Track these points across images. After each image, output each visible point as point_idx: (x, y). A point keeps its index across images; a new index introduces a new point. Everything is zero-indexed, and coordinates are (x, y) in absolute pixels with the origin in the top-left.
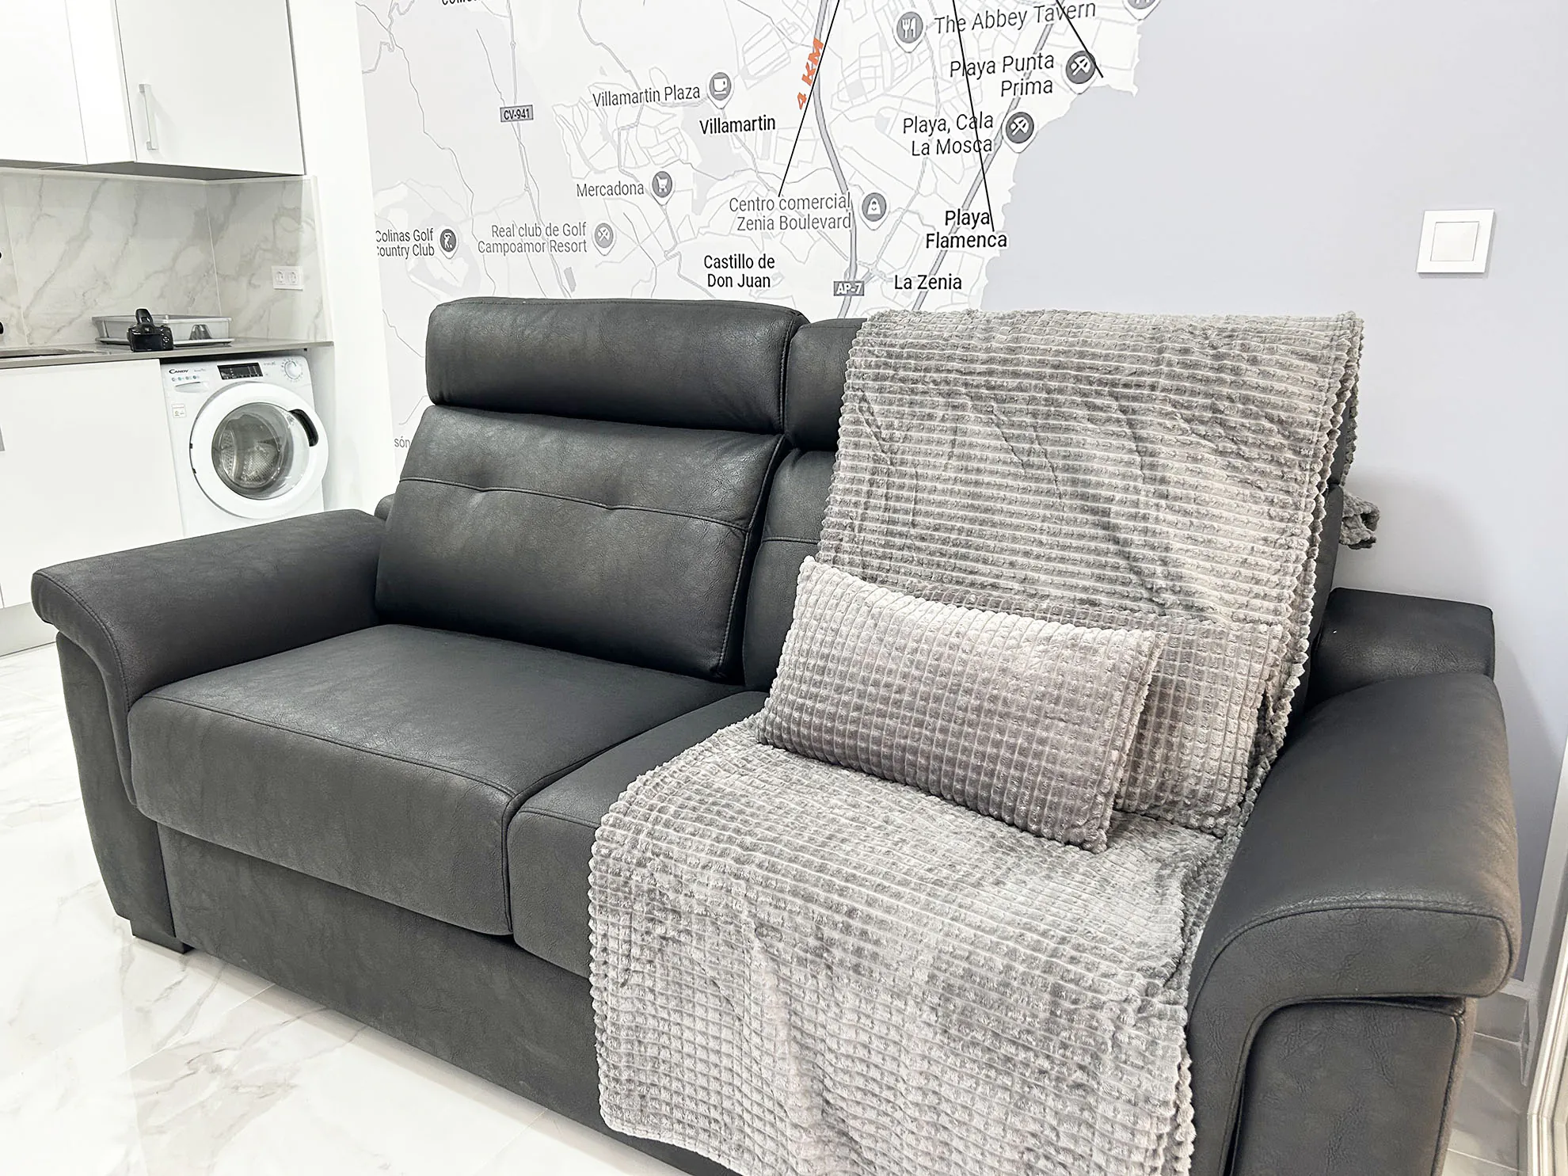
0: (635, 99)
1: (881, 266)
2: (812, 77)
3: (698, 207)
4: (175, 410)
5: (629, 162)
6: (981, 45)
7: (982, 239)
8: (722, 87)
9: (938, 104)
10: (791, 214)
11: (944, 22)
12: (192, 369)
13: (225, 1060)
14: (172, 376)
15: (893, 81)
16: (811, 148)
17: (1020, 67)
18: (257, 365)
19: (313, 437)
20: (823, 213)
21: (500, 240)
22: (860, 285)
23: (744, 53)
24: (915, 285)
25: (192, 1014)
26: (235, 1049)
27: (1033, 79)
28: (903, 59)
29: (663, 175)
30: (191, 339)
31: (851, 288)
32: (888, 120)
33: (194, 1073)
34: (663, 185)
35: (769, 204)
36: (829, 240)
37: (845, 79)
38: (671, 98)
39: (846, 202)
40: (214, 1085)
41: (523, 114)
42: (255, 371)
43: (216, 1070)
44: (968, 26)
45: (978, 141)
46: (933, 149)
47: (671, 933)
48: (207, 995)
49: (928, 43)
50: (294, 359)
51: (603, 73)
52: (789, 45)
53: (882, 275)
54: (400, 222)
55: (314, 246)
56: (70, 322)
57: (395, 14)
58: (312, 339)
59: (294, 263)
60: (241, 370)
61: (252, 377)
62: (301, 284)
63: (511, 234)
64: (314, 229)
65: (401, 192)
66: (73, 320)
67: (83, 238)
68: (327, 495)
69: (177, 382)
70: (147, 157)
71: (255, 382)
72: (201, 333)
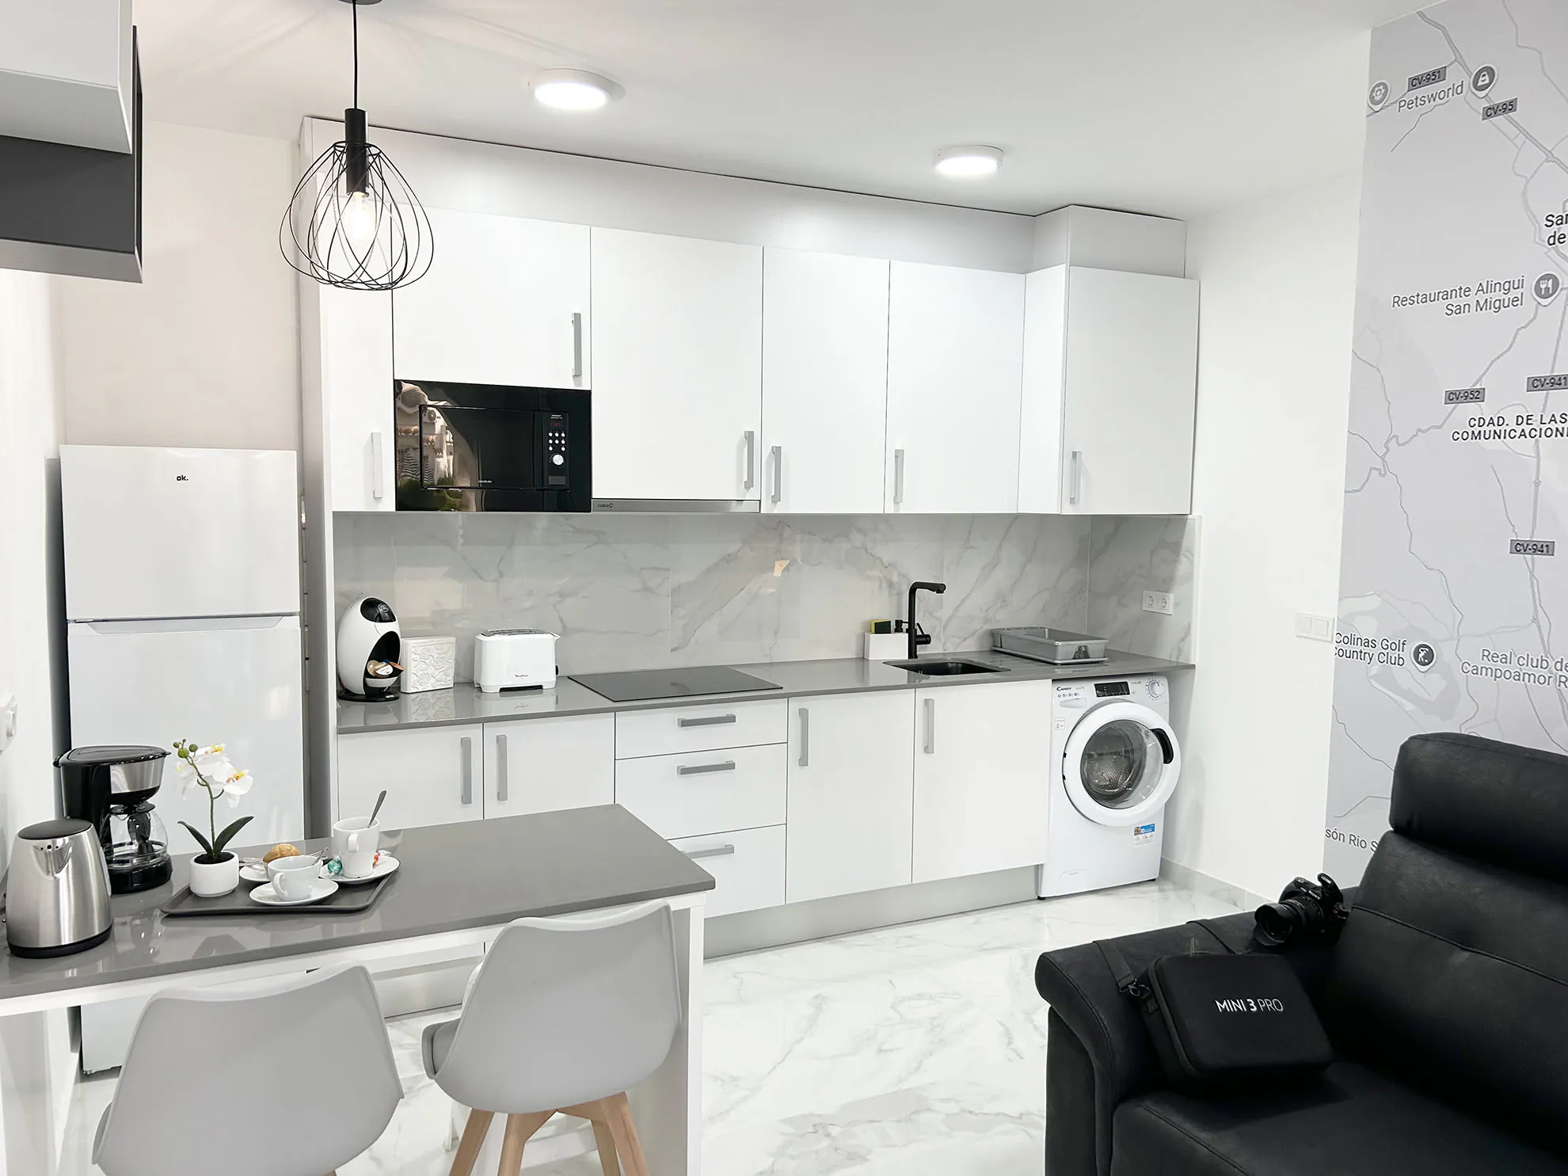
4: (1058, 722)
12: (1074, 687)
14: (1060, 693)
18: (1127, 684)
19: (1168, 756)
21: (1491, 665)
41: (1543, 549)
50: (1157, 679)
54: (1367, 630)
55: (1189, 578)
56: (974, 633)
57: (1393, 444)
58: (1174, 659)
59: (1167, 591)
60: (1113, 689)
61: (1121, 694)
62: (1170, 610)
63: (1505, 659)
64: (1192, 563)
65: (1373, 602)
66: (976, 631)
67: (994, 563)
68: (1170, 807)
69: (1062, 699)
70: (1069, 510)
71: (1123, 700)
72: (1083, 653)
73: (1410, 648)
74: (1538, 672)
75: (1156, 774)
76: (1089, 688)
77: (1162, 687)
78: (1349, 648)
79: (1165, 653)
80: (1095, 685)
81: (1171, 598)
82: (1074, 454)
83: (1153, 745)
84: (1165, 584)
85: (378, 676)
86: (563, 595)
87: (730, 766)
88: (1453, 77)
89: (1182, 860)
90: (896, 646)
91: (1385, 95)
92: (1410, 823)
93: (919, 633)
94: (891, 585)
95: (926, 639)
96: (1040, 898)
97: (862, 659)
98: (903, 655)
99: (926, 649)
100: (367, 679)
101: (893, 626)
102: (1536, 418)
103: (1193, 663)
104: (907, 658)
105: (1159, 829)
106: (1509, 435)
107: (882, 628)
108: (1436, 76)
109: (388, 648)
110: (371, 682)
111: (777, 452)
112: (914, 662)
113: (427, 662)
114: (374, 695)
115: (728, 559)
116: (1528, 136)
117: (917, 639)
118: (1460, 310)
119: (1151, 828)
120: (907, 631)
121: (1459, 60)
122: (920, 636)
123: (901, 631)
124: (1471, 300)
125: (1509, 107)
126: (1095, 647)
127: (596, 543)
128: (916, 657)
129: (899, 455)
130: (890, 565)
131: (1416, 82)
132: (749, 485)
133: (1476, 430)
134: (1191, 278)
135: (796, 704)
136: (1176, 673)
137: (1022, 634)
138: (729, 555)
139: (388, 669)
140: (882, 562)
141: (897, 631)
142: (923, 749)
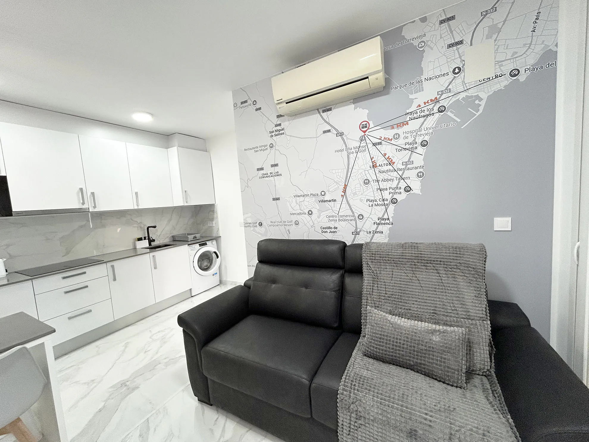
0: (304, 196)
1: (363, 229)
2: (344, 192)
3: (319, 217)
4: (191, 255)
5: (302, 208)
6: (383, 185)
7: (387, 224)
8: (323, 193)
9: (374, 197)
10: (341, 218)
11: (374, 181)
12: (194, 245)
14: (190, 247)
15: (363, 192)
16: (345, 205)
17: (393, 189)
18: (206, 243)
19: (218, 257)
20: (348, 218)
21: (272, 224)
22: (358, 233)
23: (328, 187)
24: (372, 233)
27: (396, 191)
28: (365, 188)
29: (310, 211)
30: (193, 239)
31: (356, 233)
32: (363, 200)
34: (310, 213)
35: (336, 217)
36: (350, 223)
37: (352, 192)
38: (312, 196)
39: (354, 216)
41: (278, 199)
42: (205, 244)
44: (380, 181)
45: (385, 204)
46: (374, 205)
49: (371, 184)
50: (213, 240)
51: (296, 191)
52: (339, 185)
53: (364, 231)
54: (249, 221)
55: (217, 217)
57: (249, 180)
58: (216, 236)
59: (213, 221)
60: (203, 244)
62: (214, 225)
63: (275, 223)
64: (217, 214)
65: (250, 214)
66: (168, 237)
67: (170, 220)
68: (220, 268)
69: (191, 249)
70: (186, 204)
71: (206, 247)
72: (195, 237)
73: (258, 223)
74: (280, 224)
75: (216, 261)
76: (198, 245)
77: (214, 242)
78: (246, 225)
79: (214, 235)
80: (199, 244)
81: (214, 222)
82: (185, 191)
83: (214, 255)
84: (212, 220)
87: (87, 287)
88: (249, 102)
89: (224, 279)
90: (145, 243)
91: (236, 105)
92: (261, 260)
93: (151, 239)
94: (141, 227)
95: (154, 241)
96: (192, 296)
97: (135, 248)
98: (148, 245)
99: (154, 243)
101: (143, 238)
102: (273, 173)
103: (220, 236)
104: (148, 246)
105: (218, 273)
106: (269, 176)
107: (140, 239)
108: (246, 102)
111: (93, 194)
112: (151, 247)
115: (82, 227)
116: (264, 115)
117: (151, 241)
118: (257, 151)
119: (216, 273)
120: (148, 239)
121: (249, 98)
122: (152, 240)
123: (146, 239)
124: (258, 149)
125: (260, 109)
126: (198, 236)
127: (22, 227)
128: (151, 245)
129: (136, 193)
130: (140, 223)
131: (242, 103)
132: (83, 203)
133: (263, 176)
134: (208, 152)
135: (109, 264)
136: (217, 239)
137: (180, 235)
138: (82, 225)
140: (137, 222)
141: (144, 239)
142: (154, 268)
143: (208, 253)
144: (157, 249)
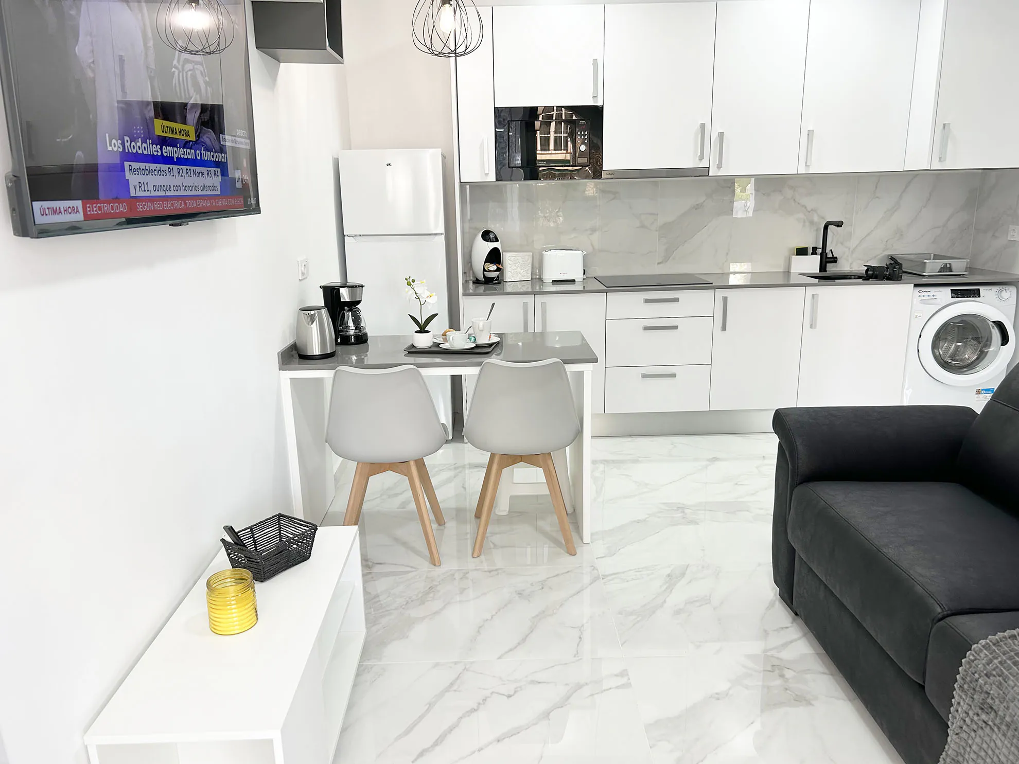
4: (916, 314)
12: (933, 290)
13: (789, 674)
14: (920, 294)
18: (979, 289)
19: (1005, 340)
25: (785, 645)
26: (795, 671)
30: (939, 272)
33: (772, 672)
40: (779, 682)
42: (977, 294)
43: (782, 676)
47: (990, 723)
48: (795, 640)
50: (1007, 287)
56: (875, 257)
60: (966, 293)
61: (973, 297)
66: (877, 256)
67: (894, 210)
69: (922, 298)
71: (973, 301)
72: (947, 268)
75: (996, 353)
76: (947, 291)
77: (1009, 292)
80: (952, 290)
83: (996, 334)
85: (490, 271)
86: (593, 230)
87: (675, 327)
90: (812, 264)
93: (830, 255)
94: (812, 223)
95: (834, 260)
97: (787, 273)
98: (816, 270)
99: (836, 267)
100: (485, 273)
101: (810, 251)
104: (818, 272)
107: (802, 252)
109: (494, 257)
110: (488, 275)
111: (721, 135)
112: (823, 273)
113: (517, 265)
114: (488, 281)
115: (697, 207)
117: (827, 260)
120: (820, 254)
122: (829, 258)
123: (816, 254)
126: (958, 266)
127: (613, 199)
128: (826, 271)
129: (810, 133)
130: (812, 210)
132: (701, 158)
135: (720, 294)
137: (912, 257)
138: (697, 205)
139: (495, 268)
140: (806, 208)
141: (812, 254)
142: (809, 326)
143: (979, 324)
144: (838, 281)
